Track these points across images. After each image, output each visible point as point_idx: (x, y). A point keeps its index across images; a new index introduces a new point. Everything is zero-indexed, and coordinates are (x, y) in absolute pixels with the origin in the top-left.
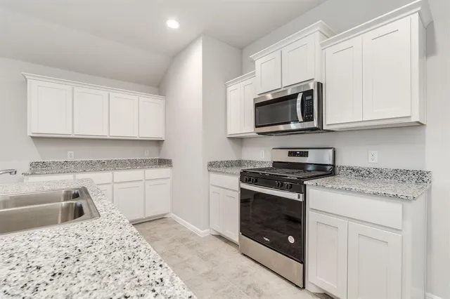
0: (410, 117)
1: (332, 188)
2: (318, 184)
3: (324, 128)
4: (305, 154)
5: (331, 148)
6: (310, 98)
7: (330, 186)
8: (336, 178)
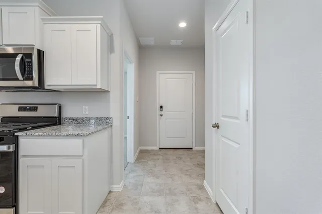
0: (96, 85)
1: (39, 135)
2: (28, 134)
3: (46, 88)
4: (35, 109)
5: (56, 104)
6: (29, 60)
7: (37, 134)
8: (62, 126)
